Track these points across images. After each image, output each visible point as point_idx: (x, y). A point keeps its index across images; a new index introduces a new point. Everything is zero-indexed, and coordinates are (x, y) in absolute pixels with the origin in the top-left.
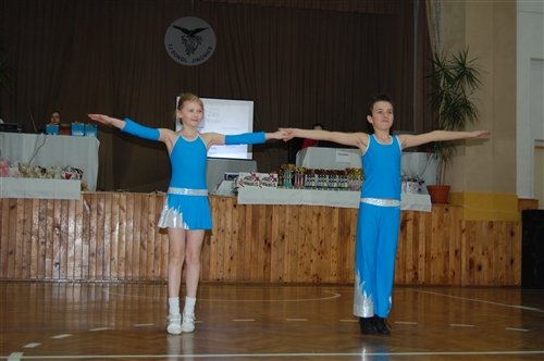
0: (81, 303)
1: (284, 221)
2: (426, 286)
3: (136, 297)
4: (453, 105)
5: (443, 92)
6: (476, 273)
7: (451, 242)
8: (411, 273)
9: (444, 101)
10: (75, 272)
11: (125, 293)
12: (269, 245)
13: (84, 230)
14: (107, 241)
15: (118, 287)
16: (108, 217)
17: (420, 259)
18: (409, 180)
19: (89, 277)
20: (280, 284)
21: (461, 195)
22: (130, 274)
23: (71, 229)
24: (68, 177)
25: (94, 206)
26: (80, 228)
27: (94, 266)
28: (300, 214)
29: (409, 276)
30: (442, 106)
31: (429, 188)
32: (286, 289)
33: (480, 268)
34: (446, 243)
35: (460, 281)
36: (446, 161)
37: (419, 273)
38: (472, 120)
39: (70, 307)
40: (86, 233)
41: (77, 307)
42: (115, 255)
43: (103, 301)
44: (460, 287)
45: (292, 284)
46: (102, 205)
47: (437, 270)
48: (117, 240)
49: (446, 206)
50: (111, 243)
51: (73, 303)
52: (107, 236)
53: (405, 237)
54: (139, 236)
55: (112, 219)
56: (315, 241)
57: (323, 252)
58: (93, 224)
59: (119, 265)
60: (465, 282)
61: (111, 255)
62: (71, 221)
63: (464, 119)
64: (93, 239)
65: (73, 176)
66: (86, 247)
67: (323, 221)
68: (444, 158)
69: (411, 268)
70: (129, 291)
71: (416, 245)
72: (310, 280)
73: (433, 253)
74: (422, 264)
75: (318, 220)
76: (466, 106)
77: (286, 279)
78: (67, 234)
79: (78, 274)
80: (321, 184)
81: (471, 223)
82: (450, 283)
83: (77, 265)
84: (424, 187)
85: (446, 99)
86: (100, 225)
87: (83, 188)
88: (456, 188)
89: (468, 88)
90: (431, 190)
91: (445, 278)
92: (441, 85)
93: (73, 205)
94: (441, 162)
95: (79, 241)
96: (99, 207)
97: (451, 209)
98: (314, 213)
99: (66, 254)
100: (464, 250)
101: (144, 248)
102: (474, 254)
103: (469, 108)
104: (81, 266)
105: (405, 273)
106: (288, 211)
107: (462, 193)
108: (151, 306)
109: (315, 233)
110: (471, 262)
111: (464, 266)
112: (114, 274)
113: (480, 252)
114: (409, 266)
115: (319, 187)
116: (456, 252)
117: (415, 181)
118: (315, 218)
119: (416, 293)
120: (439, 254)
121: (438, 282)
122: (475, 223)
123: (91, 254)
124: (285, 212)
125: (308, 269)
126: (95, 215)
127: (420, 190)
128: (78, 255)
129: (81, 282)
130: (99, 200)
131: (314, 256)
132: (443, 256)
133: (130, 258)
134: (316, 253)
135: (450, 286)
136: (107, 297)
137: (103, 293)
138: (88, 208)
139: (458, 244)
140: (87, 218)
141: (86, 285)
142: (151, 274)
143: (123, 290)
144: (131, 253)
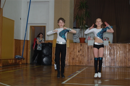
0: (109, 72)
3: (124, 71)
10: (108, 64)
11: (121, 70)
13: (110, 53)
14: (116, 56)
15: (119, 68)
16: (116, 50)
19: (111, 65)
22: (122, 65)
23: (106, 53)
24: (105, 40)
25: (112, 47)
26: (108, 53)
27: (112, 63)
39: (106, 73)
40: (110, 54)
41: (108, 73)
42: (118, 60)
43: (115, 72)
46: (114, 47)
48: (118, 56)
50: (117, 57)
51: (107, 72)
52: (116, 55)
54: (124, 55)
55: (117, 50)
58: (112, 52)
59: (119, 63)
61: (117, 60)
62: (106, 51)
64: (112, 56)
65: (107, 40)
66: (110, 58)
70: (122, 69)
78: (105, 54)
79: (108, 65)
83: (108, 62)
86: (114, 52)
87: (109, 42)
93: (107, 47)
95: (108, 56)
96: (113, 47)
99: (105, 60)
101: (125, 58)
104: (109, 63)
108: (128, 74)
112: (118, 65)
123: (111, 60)
126: (112, 50)
128: (108, 60)
129: (109, 67)
130: (113, 46)
133: (122, 61)
136: (116, 71)
137: (115, 70)
138: (110, 48)
140: (110, 50)
141: (110, 67)
142: (127, 65)
143: (120, 69)
144: (122, 59)
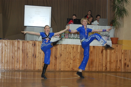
1: (61, 50)
2: (110, 72)
4: (120, 10)
5: (116, 5)
6: (127, 68)
7: (118, 57)
8: (105, 68)
9: (117, 9)
11: (7, 76)
12: (56, 58)
15: (4, 73)
17: (108, 63)
18: (104, 36)
20: (60, 71)
21: (122, 41)
22: (8, 67)
28: (67, 47)
29: (104, 68)
30: (116, 10)
31: (111, 38)
32: (62, 73)
33: (128, 66)
34: (117, 57)
35: (121, 70)
36: (117, 29)
37: (107, 67)
38: (126, 15)
42: (3, 61)
44: (121, 72)
45: (64, 71)
47: (113, 66)
48: (4, 56)
49: (117, 45)
50: (2, 57)
53: (103, 55)
54: (11, 55)
55: (2, 49)
56: (72, 56)
57: (74, 60)
59: (5, 65)
60: (123, 71)
61: (2, 61)
63: (123, 15)
67: (75, 49)
68: (116, 28)
69: (105, 66)
71: (106, 58)
72: (70, 70)
73: (112, 61)
74: (108, 65)
75: (73, 49)
76: (124, 10)
77: (62, 70)
80: (74, 37)
81: (125, 51)
82: (118, 71)
84: (109, 38)
85: (117, 8)
88: (120, 39)
89: (125, 4)
90: (112, 39)
91: (116, 69)
92: (116, 3)
94: (115, 30)
97: (119, 46)
98: (72, 47)
100: (123, 60)
101: (13, 59)
102: (126, 61)
103: (125, 11)
105: (102, 68)
106: (63, 46)
107: (122, 40)
109: (72, 54)
110: (125, 64)
111: (122, 65)
112: (3, 68)
113: (128, 60)
114: (104, 65)
115: (74, 38)
116: (120, 60)
117: (106, 36)
118: (72, 48)
119: (106, 75)
120: (114, 61)
121: (114, 70)
122: (127, 50)
124: (62, 47)
125: (70, 66)
127: (108, 39)
131: (72, 62)
132: (115, 62)
134: (72, 61)
135: (118, 72)
139: (121, 58)
143: (6, 74)
144: (9, 60)
